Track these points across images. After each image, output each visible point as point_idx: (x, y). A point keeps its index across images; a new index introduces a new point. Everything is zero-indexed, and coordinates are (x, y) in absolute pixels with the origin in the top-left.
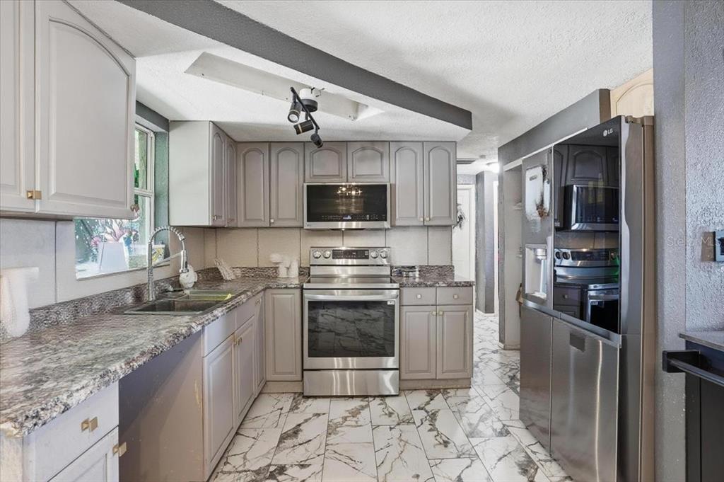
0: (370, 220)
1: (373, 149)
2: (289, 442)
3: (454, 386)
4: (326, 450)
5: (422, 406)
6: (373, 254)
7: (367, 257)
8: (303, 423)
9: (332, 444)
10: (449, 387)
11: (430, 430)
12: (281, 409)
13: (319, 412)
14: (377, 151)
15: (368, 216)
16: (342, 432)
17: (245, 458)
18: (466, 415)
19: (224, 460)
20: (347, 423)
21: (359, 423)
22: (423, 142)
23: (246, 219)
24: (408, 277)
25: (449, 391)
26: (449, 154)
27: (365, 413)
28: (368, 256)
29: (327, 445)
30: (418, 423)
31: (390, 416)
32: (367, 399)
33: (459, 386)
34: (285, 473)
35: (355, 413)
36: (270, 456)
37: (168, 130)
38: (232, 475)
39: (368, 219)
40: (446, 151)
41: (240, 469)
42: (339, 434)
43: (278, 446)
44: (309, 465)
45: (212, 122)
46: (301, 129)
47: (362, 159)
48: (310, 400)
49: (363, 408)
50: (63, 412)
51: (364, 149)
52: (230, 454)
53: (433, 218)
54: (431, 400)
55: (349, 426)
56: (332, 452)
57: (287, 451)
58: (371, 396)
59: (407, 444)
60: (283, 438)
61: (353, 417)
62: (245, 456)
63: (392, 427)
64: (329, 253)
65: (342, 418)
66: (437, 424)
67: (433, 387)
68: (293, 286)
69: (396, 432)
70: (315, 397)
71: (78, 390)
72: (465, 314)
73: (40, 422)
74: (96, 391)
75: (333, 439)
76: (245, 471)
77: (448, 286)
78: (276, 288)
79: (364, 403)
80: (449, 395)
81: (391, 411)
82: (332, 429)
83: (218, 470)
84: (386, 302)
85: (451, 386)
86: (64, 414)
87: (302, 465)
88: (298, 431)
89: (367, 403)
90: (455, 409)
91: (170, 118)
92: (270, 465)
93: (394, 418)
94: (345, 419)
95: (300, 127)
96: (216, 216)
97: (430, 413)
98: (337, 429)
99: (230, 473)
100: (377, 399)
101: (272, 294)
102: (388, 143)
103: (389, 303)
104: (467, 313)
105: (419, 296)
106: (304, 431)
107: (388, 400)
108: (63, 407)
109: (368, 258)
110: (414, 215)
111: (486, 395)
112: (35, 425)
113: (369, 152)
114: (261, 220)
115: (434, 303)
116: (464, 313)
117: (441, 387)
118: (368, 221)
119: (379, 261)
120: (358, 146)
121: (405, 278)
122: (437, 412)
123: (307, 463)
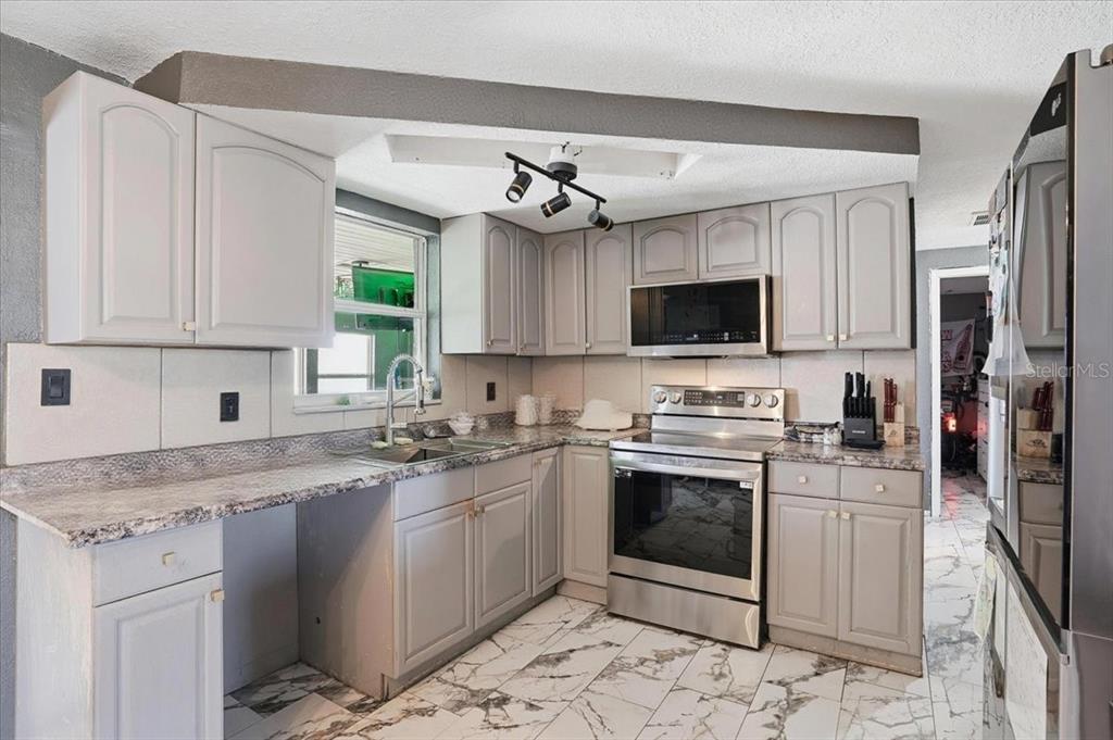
0: (730, 341)
1: (742, 220)
2: (541, 669)
3: (883, 664)
4: (579, 697)
5: (788, 680)
6: (750, 399)
7: (741, 404)
8: (579, 649)
9: (593, 692)
10: (871, 662)
11: (771, 726)
12: (566, 622)
13: (612, 641)
14: (749, 222)
15: (727, 334)
16: (622, 678)
17: (473, 671)
18: (867, 724)
19: (451, 665)
20: (640, 669)
21: (659, 675)
22: (834, 194)
23: (556, 344)
24: (810, 443)
25: (865, 669)
26: (891, 208)
27: (679, 662)
28: (743, 402)
29: (587, 689)
30: (756, 705)
31: (716, 679)
32: (700, 642)
33: (892, 666)
34: (504, 707)
35: (662, 658)
36: (504, 679)
37: (439, 232)
38: (445, 686)
39: (727, 339)
40: (883, 202)
41: (458, 682)
42: (617, 681)
43: (524, 669)
44: (541, 708)
45: (485, 213)
46: (550, 210)
47: (719, 239)
48: (615, 620)
49: (684, 652)
50: (123, 537)
51: (725, 221)
52: (464, 660)
53: (856, 334)
54: (817, 674)
55: (640, 673)
56: (585, 703)
57: (531, 679)
58: (710, 639)
59: (707, 733)
60: (537, 662)
61: (657, 662)
62: (476, 668)
63: (705, 697)
64: (678, 395)
65: (640, 659)
66: (791, 721)
67: (836, 654)
68: (598, 444)
69: (706, 707)
70: (625, 618)
71: (150, 521)
72: (903, 527)
73: (93, 541)
74: (172, 526)
75: (603, 685)
76: (462, 687)
77: (862, 466)
78: (575, 444)
79: (690, 647)
80: (859, 676)
81: (725, 670)
82: (610, 671)
83: (436, 674)
84: (738, 483)
85: (875, 663)
86: (124, 540)
87: (531, 705)
88: (564, 658)
89: (697, 647)
90: (851, 706)
91: (441, 217)
92: (492, 691)
93: (722, 685)
94: (642, 662)
95: (548, 207)
96: (490, 340)
97: (794, 697)
98: (619, 674)
99: (445, 682)
100: (718, 645)
101: (573, 453)
102: (766, 205)
103: (742, 485)
104: (908, 523)
105: (803, 480)
106: (571, 662)
107: (735, 653)
108: (124, 533)
109: (742, 406)
110: (818, 331)
111: (948, 701)
112: (86, 541)
113: (734, 225)
114: (574, 344)
115: (834, 495)
116: (899, 523)
117: (854, 657)
118: (727, 342)
119: (763, 412)
120: (716, 216)
121: (804, 445)
122: (809, 699)
123: (540, 705)
